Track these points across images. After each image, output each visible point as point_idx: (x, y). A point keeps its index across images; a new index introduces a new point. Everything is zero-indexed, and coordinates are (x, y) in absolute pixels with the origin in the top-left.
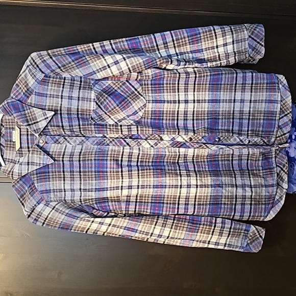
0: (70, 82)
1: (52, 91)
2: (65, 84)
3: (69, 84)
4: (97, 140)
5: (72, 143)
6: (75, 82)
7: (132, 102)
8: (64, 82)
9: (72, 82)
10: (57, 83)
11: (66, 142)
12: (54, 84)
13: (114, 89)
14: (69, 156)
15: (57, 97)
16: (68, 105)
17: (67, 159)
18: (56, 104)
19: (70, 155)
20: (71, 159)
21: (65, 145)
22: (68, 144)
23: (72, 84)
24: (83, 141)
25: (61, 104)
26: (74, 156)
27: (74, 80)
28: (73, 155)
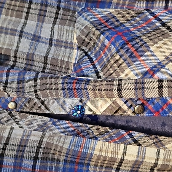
0: (39, 7)
1: (6, 22)
2: (31, 11)
3: (37, 12)
4: (75, 127)
5: (24, 126)
6: (49, 9)
7: (150, 43)
8: (29, 8)
9: (43, 8)
10: (17, 8)
11: (12, 121)
12: (10, 11)
13: (117, 21)
14: (16, 148)
15: (13, 32)
16: (30, 49)
17: (11, 153)
18: (8, 45)
19: (19, 146)
20: (20, 154)
21: (9, 127)
22: (16, 126)
23: (42, 13)
24: (45, 124)
25: (18, 47)
26: (27, 149)
27: (47, 6)
28: (25, 146)
